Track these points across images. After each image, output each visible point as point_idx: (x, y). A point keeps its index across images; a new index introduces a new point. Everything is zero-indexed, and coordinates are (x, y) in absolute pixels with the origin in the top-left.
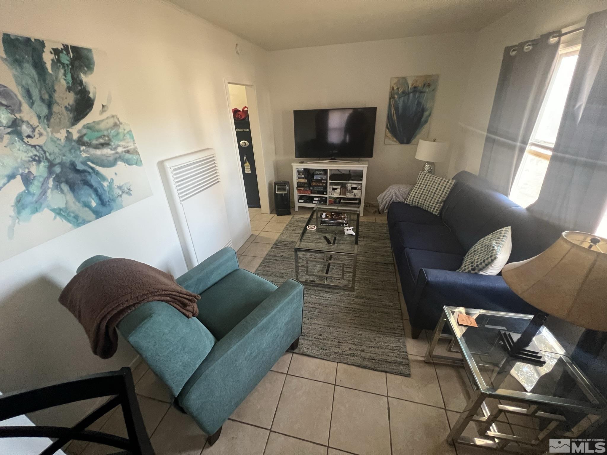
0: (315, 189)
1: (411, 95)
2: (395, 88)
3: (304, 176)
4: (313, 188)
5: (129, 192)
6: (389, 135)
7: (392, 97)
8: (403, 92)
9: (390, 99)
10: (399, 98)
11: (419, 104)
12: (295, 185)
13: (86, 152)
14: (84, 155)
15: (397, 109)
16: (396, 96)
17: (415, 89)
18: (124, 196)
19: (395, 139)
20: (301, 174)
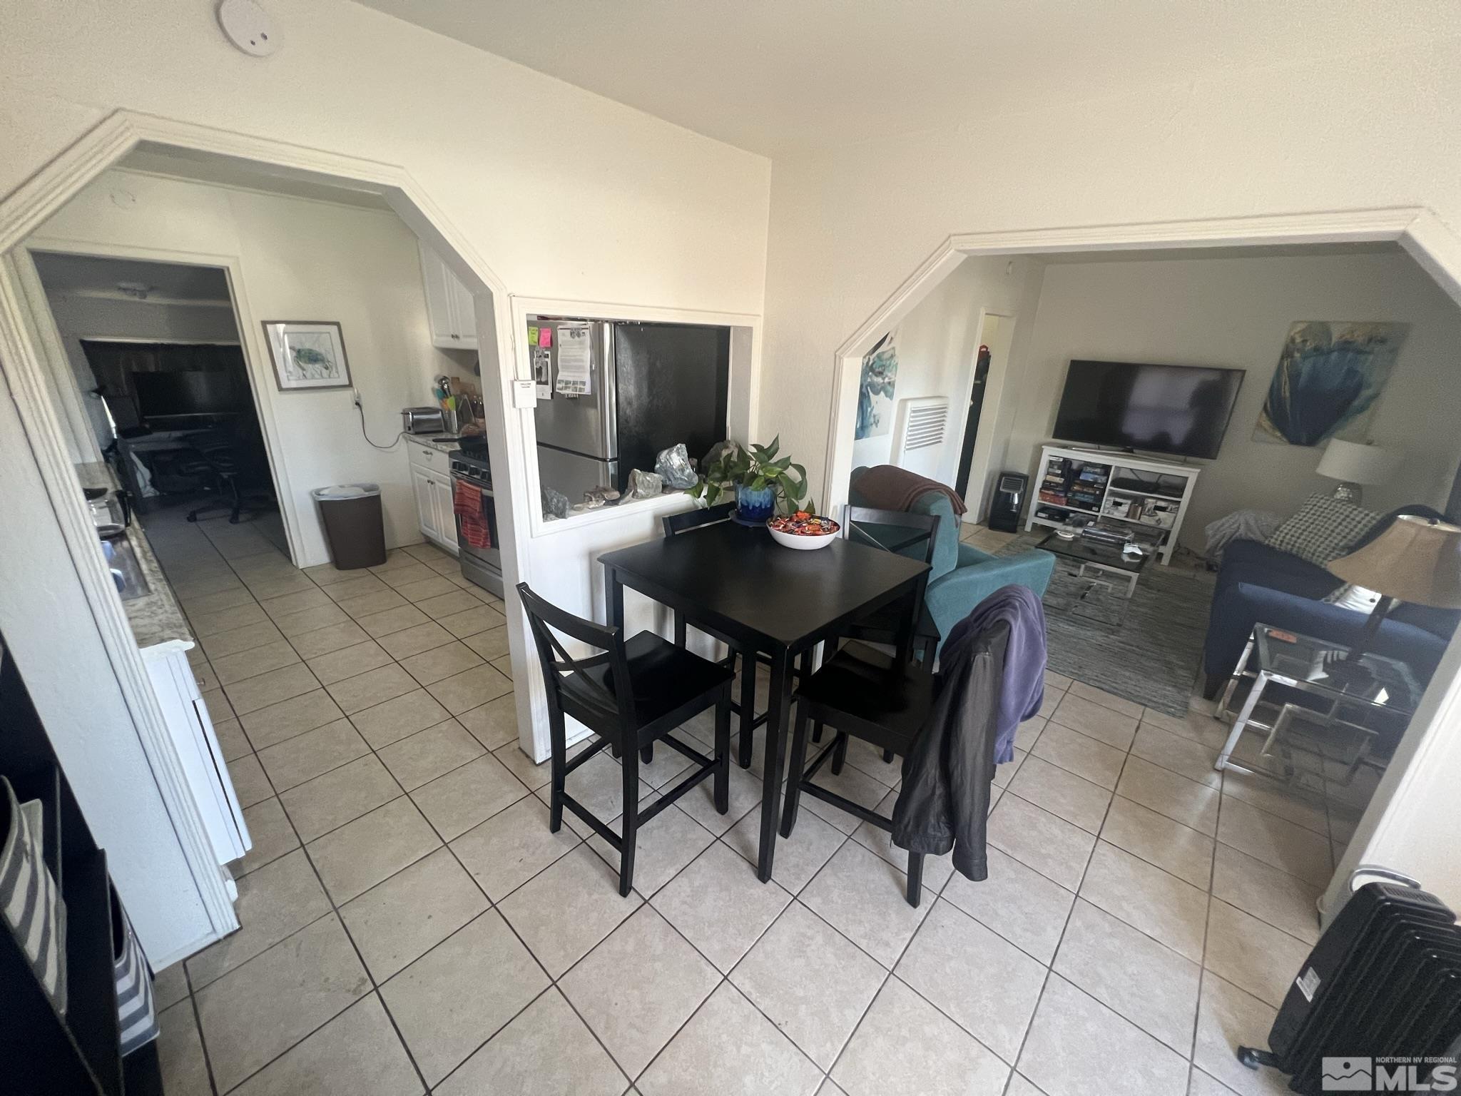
0: (1076, 498)
1: (1334, 356)
2: (1298, 340)
3: (1060, 472)
4: (1074, 496)
5: (876, 423)
6: (1266, 423)
7: (1287, 354)
8: (1316, 349)
9: (1282, 358)
10: (1305, 358)
11: (1351, 372)
12: (1038, 485)
13: (871, 377)
14: (869, 380)
15: (1294, 377)
16: (1297, 355)
17: (1345, 346)
18: (874, 425)
19: (1279, 434)
20: (1056, 467)
